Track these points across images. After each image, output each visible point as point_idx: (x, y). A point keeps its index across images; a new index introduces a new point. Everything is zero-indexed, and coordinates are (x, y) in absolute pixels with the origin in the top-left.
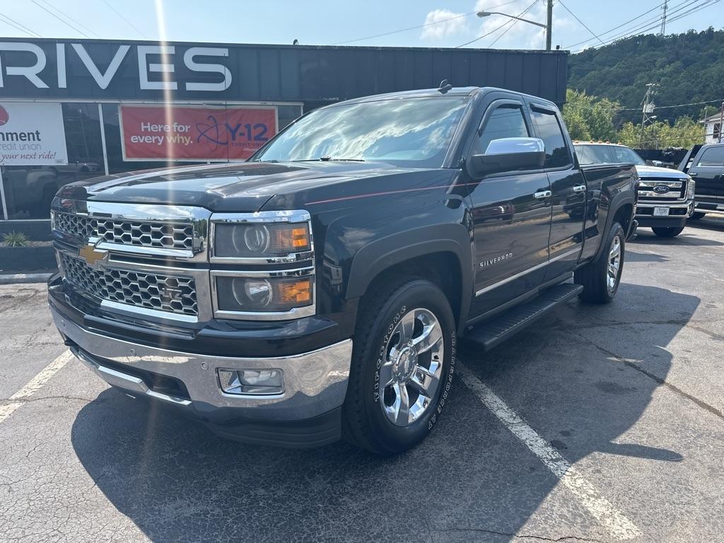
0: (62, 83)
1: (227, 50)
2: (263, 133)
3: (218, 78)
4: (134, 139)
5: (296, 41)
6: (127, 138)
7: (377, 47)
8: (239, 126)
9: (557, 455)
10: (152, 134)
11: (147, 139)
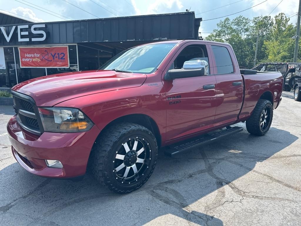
1: (44, 25)
2: (63, 57)
3: (41, 36)
4: (23, 60)
6: (21, 59)
7: (102, 19)
8: (55, 54)
10: (28, 58)
11: (27, 60)
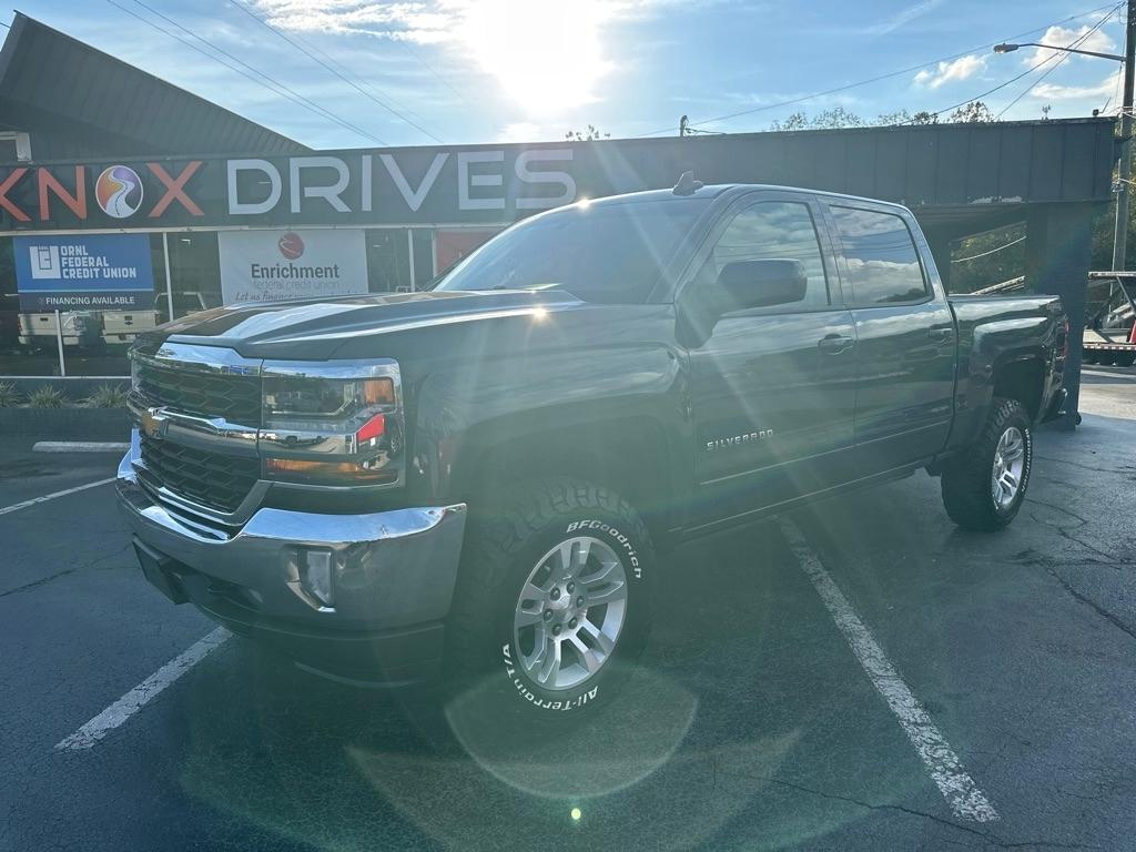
0: (367, 206)
3: (559, 190)
5: (685, 118)
9: (926, 718)
